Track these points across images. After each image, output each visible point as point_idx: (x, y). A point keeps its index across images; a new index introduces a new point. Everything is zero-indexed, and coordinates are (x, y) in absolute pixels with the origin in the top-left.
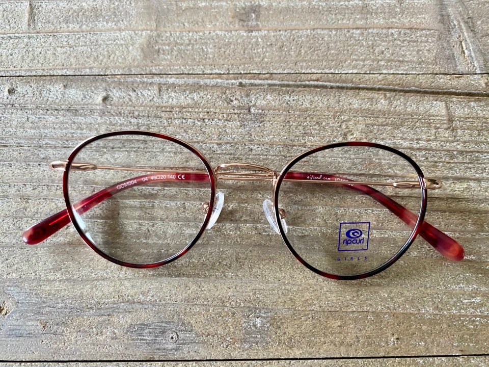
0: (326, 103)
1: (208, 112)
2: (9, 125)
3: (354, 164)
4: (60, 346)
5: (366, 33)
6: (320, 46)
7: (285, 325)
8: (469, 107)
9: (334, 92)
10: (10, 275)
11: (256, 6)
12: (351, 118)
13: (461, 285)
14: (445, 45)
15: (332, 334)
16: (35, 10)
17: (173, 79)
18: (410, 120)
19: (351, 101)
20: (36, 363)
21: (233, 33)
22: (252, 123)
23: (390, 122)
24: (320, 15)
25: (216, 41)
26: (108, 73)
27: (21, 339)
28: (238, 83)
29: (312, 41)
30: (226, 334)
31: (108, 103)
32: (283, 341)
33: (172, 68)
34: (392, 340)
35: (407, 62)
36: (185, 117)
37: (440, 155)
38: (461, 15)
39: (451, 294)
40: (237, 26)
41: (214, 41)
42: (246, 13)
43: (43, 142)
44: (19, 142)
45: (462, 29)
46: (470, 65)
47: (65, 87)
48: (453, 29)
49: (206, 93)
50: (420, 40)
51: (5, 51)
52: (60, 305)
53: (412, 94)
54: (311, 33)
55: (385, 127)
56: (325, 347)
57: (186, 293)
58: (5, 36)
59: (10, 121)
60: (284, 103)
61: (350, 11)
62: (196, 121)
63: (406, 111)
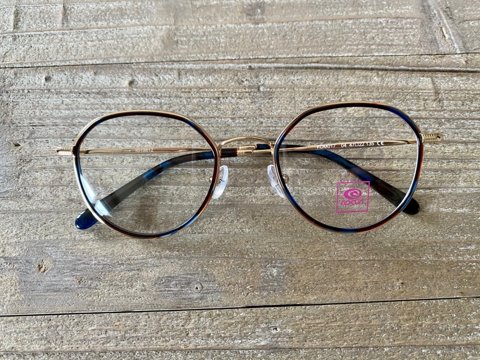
0: (326, 81)
1: (222, 92)
2: (46, 107)
3: (354, 132)
4: (95, 298)
5: (357, 23)
6: (318, 34)
7: (299, 274)
8: (453, 82)
9: (332, 72)
10: (48, 237)
11: (261, 3)
12: (349, 93)
13: (457, 234)
14: (428, 30)
15: (343, 281)
16: (68, 11)
17: (191, 65)
18: (401, 94)
19: (348, 79)
20: (73, 315)
21: (242, 25)
22: (262, 100)
23: (383, 96)
24: (317, 9)
25: (228, 32)
26: (133, 61)
27: (59, 293)
28: (248, 67)
29: (311, 31)
30: (246, 284)
31: (133, 86)
32: (298, 289)
33: (189, 56)
34: (398, 284)
35: (395, 45)
36: (202, 96)
37: (429, 122)
38: (440, 6)
39: (448, 243)
40: (245, 20)
41: (226, 33)
42: (252, 9)
43: (76, 121)
44: (55, 121)
45: (442, 17)
46: (451, 46)
47: (95, 74)
48: (433, 17)
49: (220, 75)
50: (405, 27)
51: (42, 45)
52: (94, 262)
53: (402, 72)
54: (310, 24)
55: (379, 100)
56: (337, 292)
57: (208, 247)
58: (42, 33)
59: (47, 104)
60: (289, 81)
61: (343, 5)
62: (212, 100)
63: (396, 86)
